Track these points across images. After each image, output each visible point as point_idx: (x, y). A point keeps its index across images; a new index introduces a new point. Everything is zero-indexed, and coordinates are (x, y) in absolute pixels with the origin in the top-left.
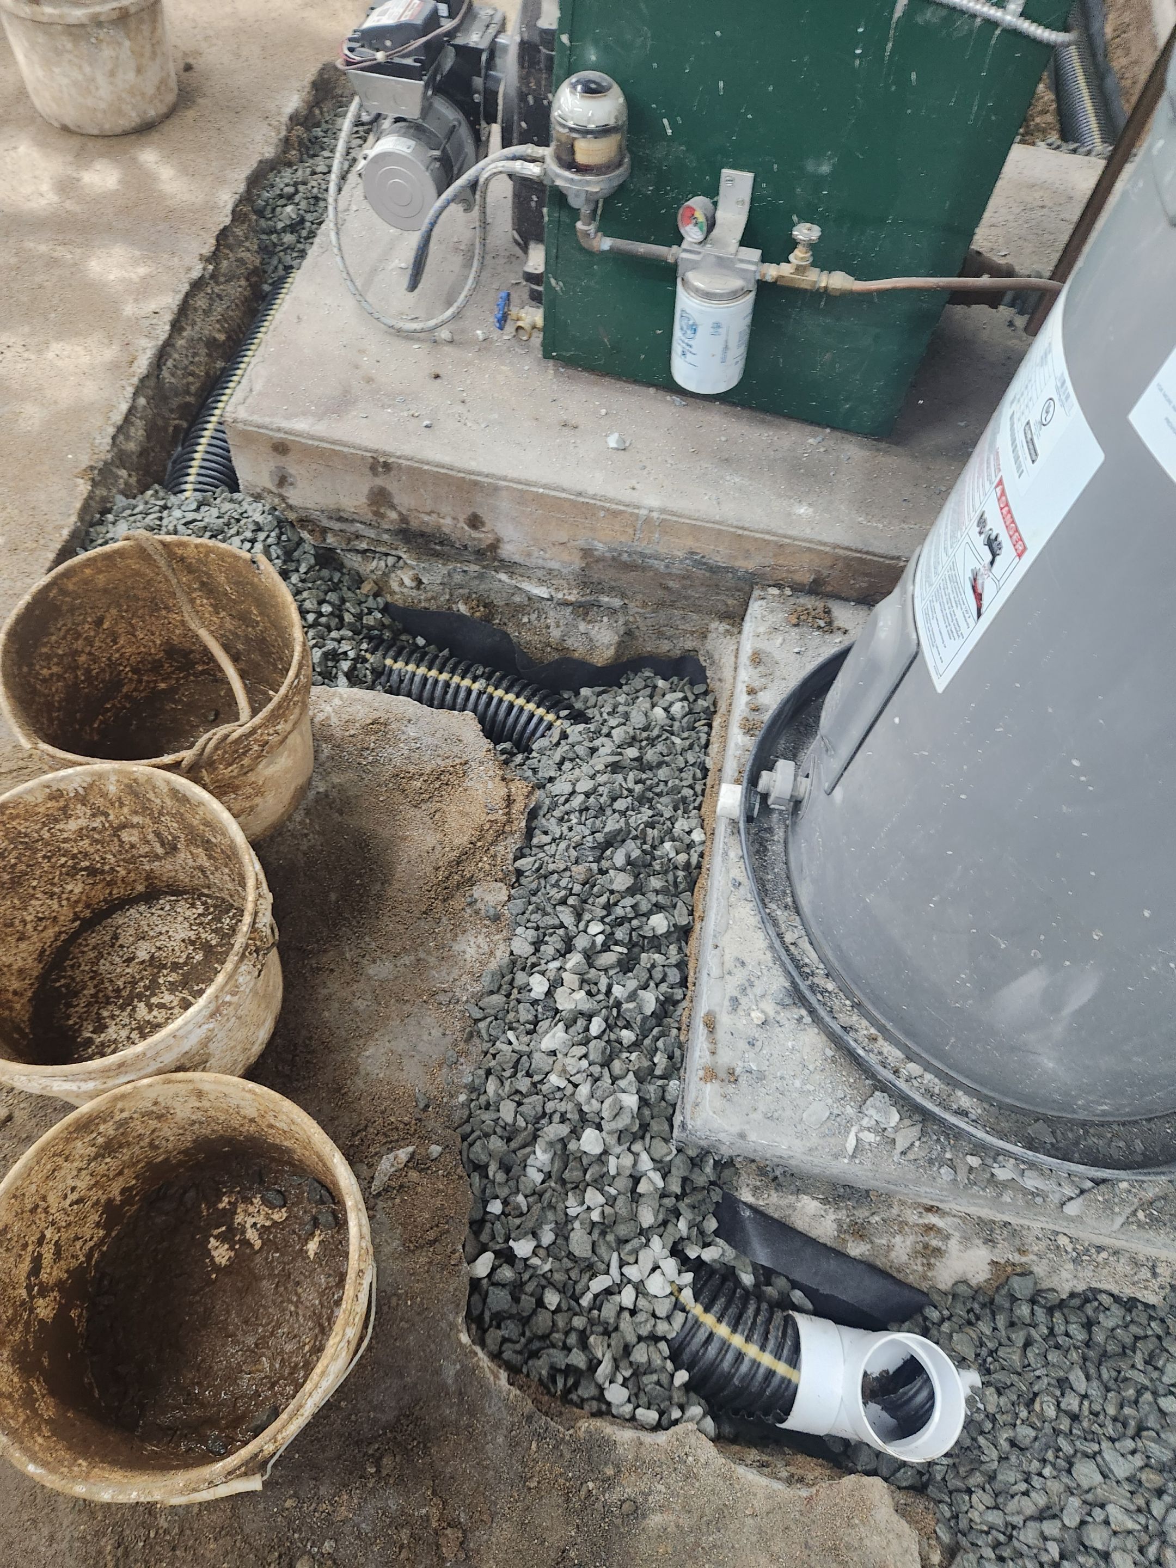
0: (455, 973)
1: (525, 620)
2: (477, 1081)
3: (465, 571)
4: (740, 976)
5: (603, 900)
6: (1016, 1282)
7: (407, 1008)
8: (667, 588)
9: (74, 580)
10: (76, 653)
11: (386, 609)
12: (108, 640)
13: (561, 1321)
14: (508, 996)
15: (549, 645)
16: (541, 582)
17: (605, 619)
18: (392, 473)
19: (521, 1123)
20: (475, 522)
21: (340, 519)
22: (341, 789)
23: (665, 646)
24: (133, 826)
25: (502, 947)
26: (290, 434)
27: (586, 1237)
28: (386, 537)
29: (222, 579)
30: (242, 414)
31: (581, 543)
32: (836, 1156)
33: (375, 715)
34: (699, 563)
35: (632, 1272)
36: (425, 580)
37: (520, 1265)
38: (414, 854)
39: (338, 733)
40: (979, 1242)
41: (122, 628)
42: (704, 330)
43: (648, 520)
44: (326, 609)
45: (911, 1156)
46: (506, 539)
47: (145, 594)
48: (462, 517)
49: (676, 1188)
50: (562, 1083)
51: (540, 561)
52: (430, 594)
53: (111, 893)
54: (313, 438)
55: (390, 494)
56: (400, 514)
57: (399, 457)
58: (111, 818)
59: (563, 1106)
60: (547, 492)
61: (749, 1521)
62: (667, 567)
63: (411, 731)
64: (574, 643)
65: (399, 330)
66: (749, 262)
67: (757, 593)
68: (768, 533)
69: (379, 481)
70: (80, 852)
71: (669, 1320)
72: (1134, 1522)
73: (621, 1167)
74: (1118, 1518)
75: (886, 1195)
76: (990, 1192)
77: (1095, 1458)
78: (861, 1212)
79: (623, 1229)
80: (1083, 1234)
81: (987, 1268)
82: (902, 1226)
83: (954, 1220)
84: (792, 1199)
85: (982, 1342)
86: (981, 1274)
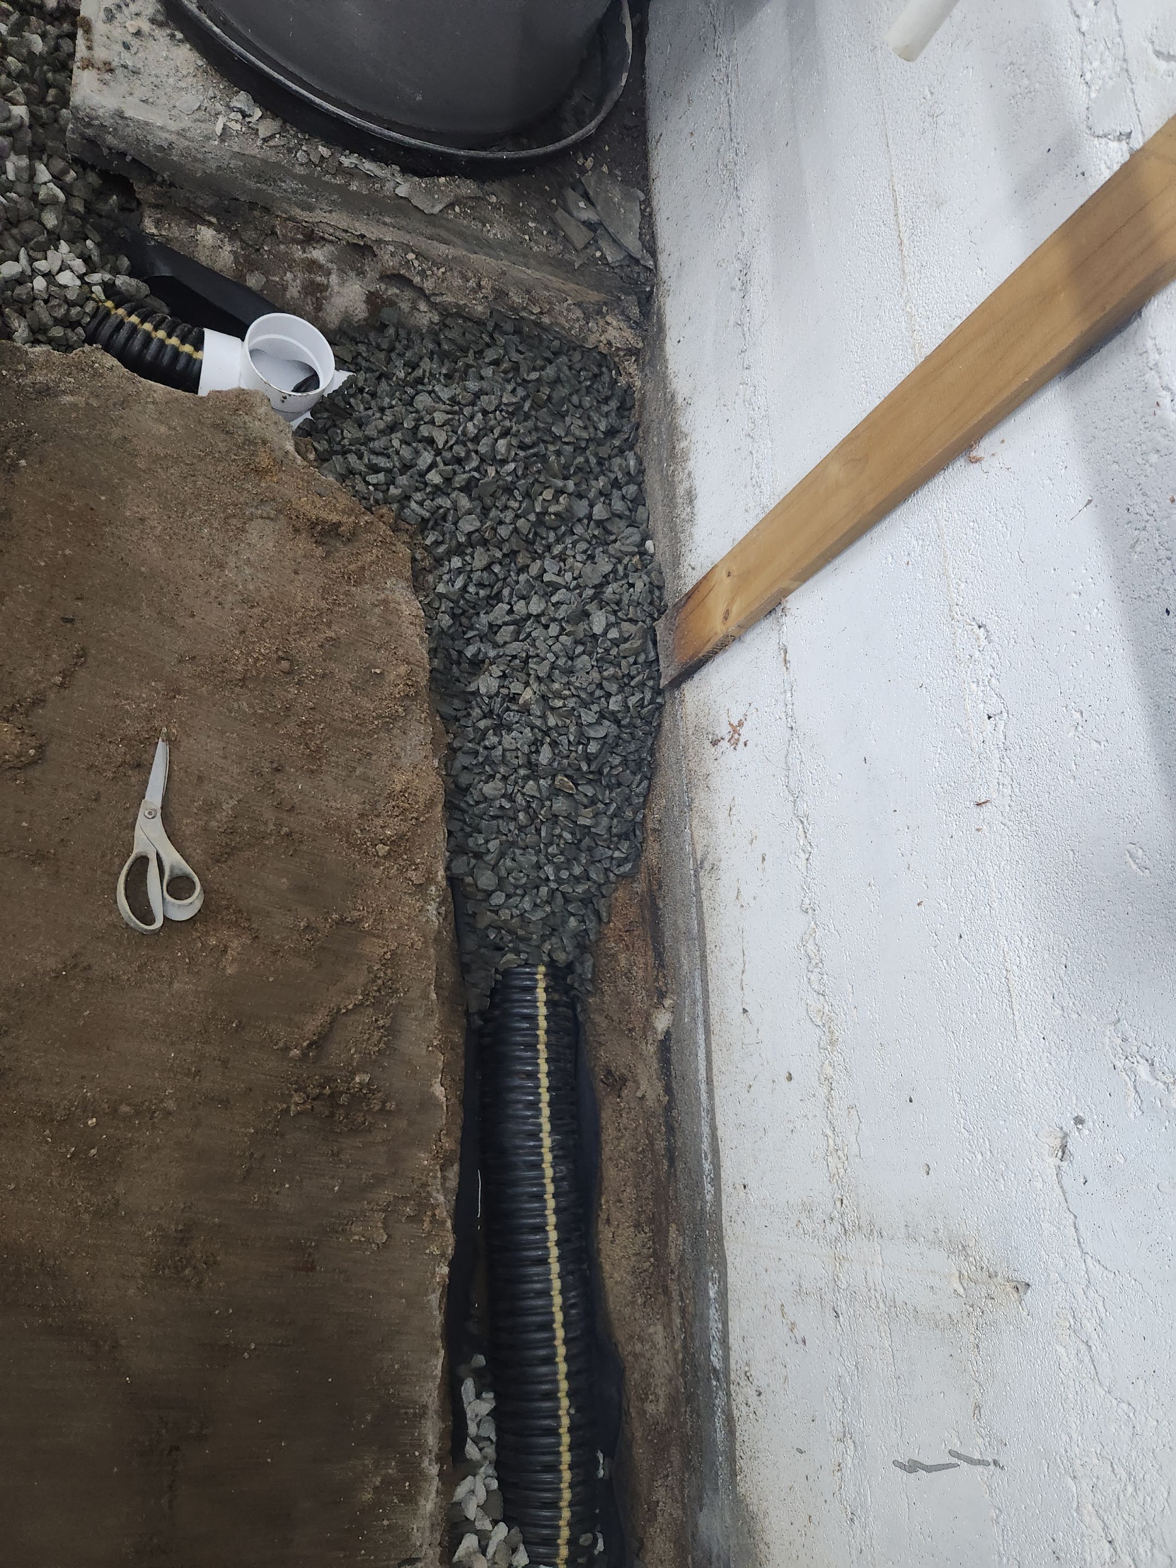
6: (386, 313)
32: (208, 138)
35: (42, 265)
40: (352, 274)
45: (272, 143)
49: (79, 206)
61: (151, 406)
71: (82, 306)
72: (450, 416)
73: (18, 169)
74: (439, 417)
75: (266, 210)
76: (339, 181)
77: (430, 393)
78: (250, 235)
79: (27, 228)
80: (423, 243)
81: (364, 306)
82: (291, 264)
83: (329, 248)
84: (191, 231)
85: (359, 354)
86: (360, 311)
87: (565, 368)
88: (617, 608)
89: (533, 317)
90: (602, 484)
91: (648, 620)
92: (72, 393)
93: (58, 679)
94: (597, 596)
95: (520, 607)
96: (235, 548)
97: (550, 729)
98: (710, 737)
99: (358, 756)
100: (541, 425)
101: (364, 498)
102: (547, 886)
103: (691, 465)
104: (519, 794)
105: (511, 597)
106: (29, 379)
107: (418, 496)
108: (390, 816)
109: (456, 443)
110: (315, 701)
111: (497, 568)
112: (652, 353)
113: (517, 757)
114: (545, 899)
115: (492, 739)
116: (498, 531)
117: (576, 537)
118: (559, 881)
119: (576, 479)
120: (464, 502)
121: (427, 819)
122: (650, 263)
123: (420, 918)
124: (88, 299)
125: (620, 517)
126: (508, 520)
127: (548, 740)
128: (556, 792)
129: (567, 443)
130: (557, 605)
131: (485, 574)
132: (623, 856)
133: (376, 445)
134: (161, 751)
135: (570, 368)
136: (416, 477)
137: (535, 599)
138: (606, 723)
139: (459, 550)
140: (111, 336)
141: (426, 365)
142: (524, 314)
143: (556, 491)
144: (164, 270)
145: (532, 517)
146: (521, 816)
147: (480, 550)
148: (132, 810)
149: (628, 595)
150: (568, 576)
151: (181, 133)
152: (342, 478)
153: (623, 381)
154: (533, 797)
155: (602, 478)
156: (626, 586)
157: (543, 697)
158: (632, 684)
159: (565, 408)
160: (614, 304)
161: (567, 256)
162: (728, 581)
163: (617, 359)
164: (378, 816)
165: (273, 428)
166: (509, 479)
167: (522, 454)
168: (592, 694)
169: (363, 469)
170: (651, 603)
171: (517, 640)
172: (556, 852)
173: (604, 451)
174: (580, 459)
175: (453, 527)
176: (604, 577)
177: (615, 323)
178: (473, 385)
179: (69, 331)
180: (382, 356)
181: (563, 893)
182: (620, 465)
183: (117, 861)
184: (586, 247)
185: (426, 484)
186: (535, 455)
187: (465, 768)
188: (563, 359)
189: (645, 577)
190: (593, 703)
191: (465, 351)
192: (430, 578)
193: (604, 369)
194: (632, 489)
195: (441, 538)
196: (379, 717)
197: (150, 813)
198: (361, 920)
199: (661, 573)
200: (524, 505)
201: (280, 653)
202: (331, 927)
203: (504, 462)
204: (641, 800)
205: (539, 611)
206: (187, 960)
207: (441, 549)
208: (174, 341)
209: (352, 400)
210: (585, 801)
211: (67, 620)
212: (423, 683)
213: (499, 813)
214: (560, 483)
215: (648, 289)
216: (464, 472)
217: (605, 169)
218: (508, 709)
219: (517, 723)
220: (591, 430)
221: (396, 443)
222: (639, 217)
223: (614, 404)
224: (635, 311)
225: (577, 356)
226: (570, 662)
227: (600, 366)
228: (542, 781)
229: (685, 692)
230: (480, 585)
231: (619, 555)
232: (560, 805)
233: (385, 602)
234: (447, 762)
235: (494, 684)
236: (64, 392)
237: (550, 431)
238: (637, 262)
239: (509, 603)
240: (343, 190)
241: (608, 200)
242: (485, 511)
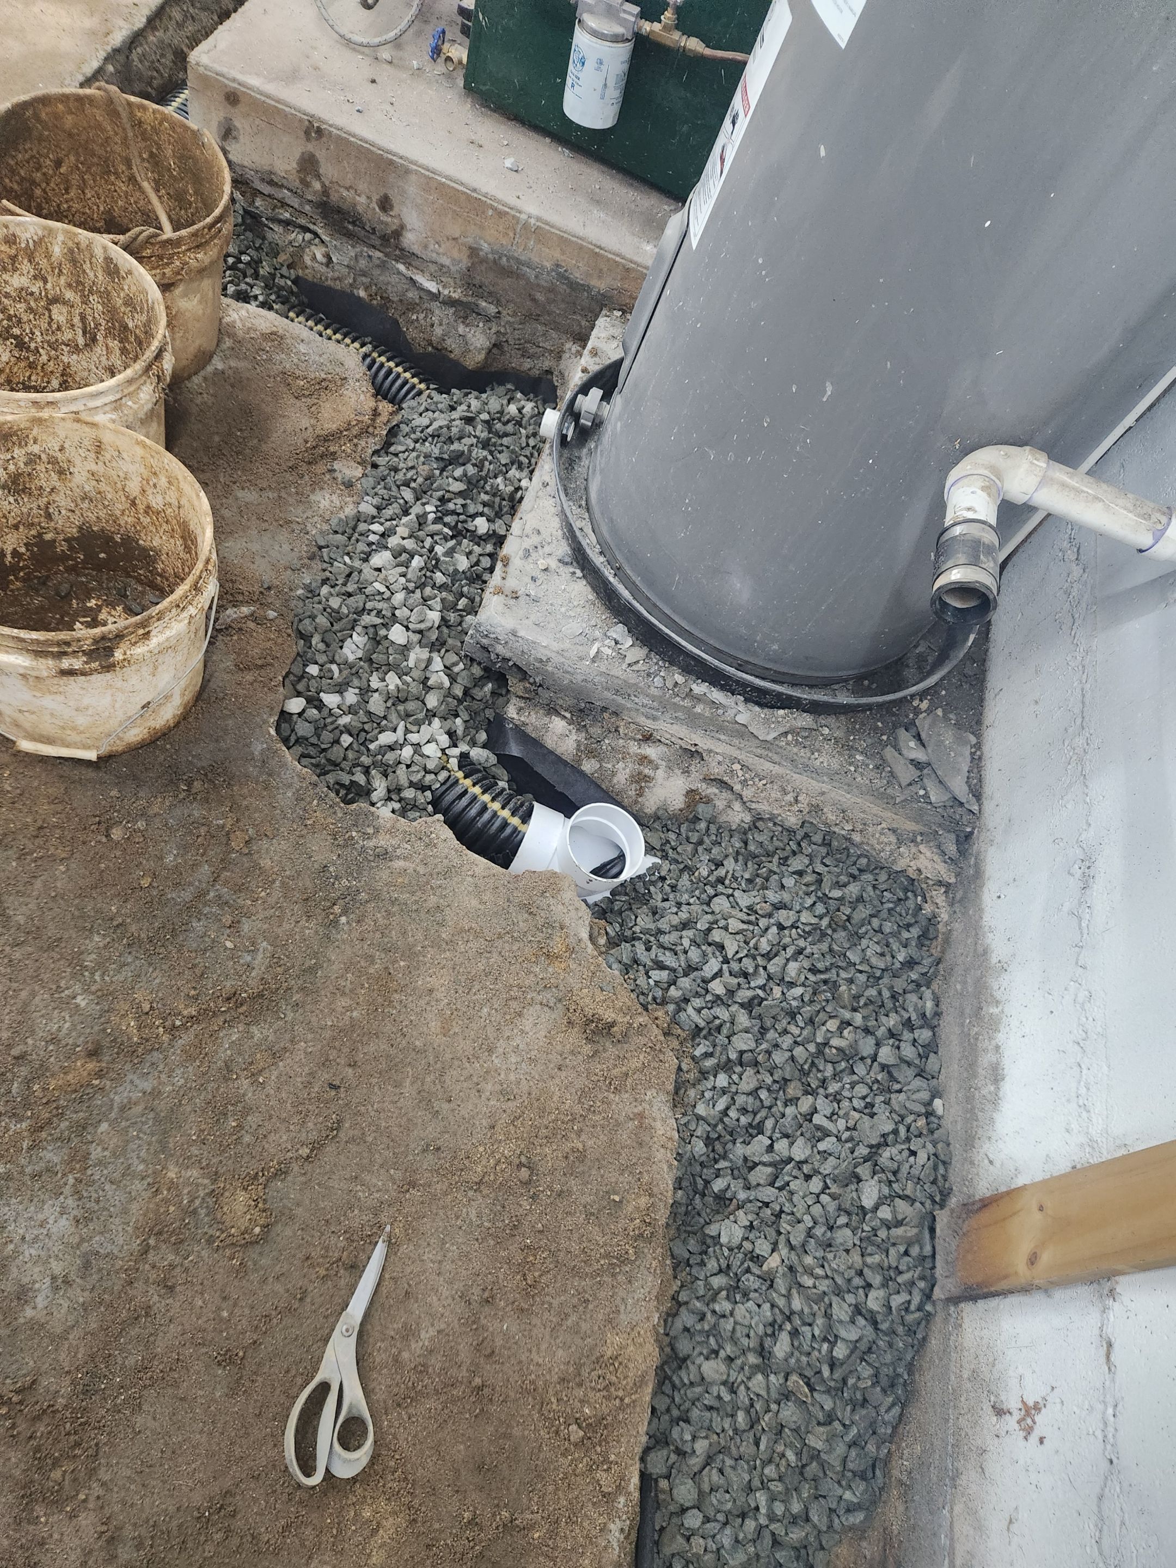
0: (309, 513)
1: (414, 317)
2: (314, 585)
3: (370, 257)
4: (535, 540)
5: (440, 493)
6: (701, 808)
7: (265, 525)
8: (534, 300)
9: (48, 109)
10: (33, 183)
11: (296, 281)
12: (62, 187)
13: (351, 755)
14: (349, 538)
15: (430, 344)
16: (433, 277)
17: (481, 325)
18: (324, 139)
19: (345, 610)
20: (385, 204)
21: (271, 183)
22: (236, 371)
23: (527, 364)
24: (65, 303)
25: (351, 506)
26: (244, 86)
27: (382, 702)
28: (307, 208)
29: (169, 152)
30: (205, 60)
31: (470, 240)
32: (581, 659)
33: (274, 329)
34: (563, 277)
35: (413, 738)
36: (334, 259)
37: (325, 712)
38: (289, 428)
39: (240, 334)
40: (678, 772)
41: (75, 179)
42: (590, 64)
43: (526, 225)
44: (245, 258)
45: (635, 668)
46: (409, 227)
47: (102, 152)
48: (375, 198)
49: (458, 691)
50: (383, 589)
51: (434, 255)
52: (336, 274)
53: (29, 378)
54: (261, 93)
55: (317, 162)
56: (323, 185)
57: (331, 126)
58: (49, 286)
59: (380, 605)
60: (448, 182)
61: (469, 879)
62: (536, 277)
63: (302, 348)
64: (451, 343)
65: (349, 41)
66: (630, 13)
67: (604, 312)
68: (618, 255)
69: (310, 147)
70: (16, 316)
71: (436, 774)
72: (745, 926)
73: (418, 661)
74: (734, 925)
75: (615, 714)
76: (687, 703)
77: (728, 897)
78: (596, 731)
79: (411, 706)
80: (751, 760)
81: (682, 798)
82: (625, 755)
83: (662, 749)
84: (546, 720)
85: (668, 842)
86: (677, 802)
87: (870, 889)
88: (893, 1179)
89: (843, 832)
90: (892, 1023)
91: (928, 1203)
92: (405, 858)
93: (305, 1151)
94: (872, 1157)
95: (782, 1146)
96: (508, 1034)
97: (792, 1313)
98: (992, 1398)
99: (575, 1301)
100: (835, 947)
101: (643, 994)
102: (756, 1519)
103: (1000, 1037)
104: (742, 1387)
105: (774, 1131)
106: (371, 844)
107: (697, 1002)
108: (593, 1389)
109: (747, 956)
110: (544, 1222)
111: (763, 1094)
112: (965, 893)
113: (748, 1336)
114: (750, 1537)
115: (723, 1306)
116: (773, 1056)
117: (855, 1078)
118: (772, 1518)
119: (865, 1012)
120: (743, 1019)
121: (634, 1402)
122: (975, 808)
123: (599, 1539)
124: (443, 768)
125: (909, 1064)
126: (785, 1046)
127: (788, 1326)
128: (786, 1395)
129: (861, 972)
130: (825, 1155)
131: (750, 1099)
132: (855, 1500)
133: (665, 939)
134: (379, 1251)
135: (874, 887)
136: (699, 981)
137: (800, 1142)
138: (861, 1321)
139: (727, 1066)
140: (454, 801)
141: (730, 864)
142: (836, 829)
143: (842, 1023)
144: (515, 750)
145: (812, 1048)
146: (741, 1416)
147: (750, 1071)
148: (332, 1320)
149: (907, 1166)
150: (841, 1124)
151: (560, 653)
152: (626, 969)
153: (928, 909)
154: (758, 1395)
155: (893, 1015)
156: (906, 1153)
157: (791, 1268)
158: (900, 1280)
159: (863, 930)
160: (931, 837)
161: (889, 791)
162: (1038, 1216)
163: (924, 886)
164: (580, 1385)
165: (573, 913)
166: (794, 1003)
167: (812, 978)
168: (849, 1280)
169: (649, 963)
170: (934, 1182)
171: (772, 1184)
172: (774, 1475)
173: (899, 985)
174: (872, 992)
175: (726, 1041)
176: (883, 1136)
177: (928, 854)
178: (772, 896)
179: (419, 792)
180: (690, 848)
181: (773, 1534)
182: (916, 1005)
183: (299, 1381)
184: (910, 784)
185: (707, 991)
186: (825, 982)
187: (686, 1330)
188: (868, 877)
189: (929, 1146)
190: (849, 1291)
191: (769, 855)
192: (692, 1093)
193: (909, 894)
194: (924, 1035)
195: (711, 1050)
196: (607, 1255)
197: (347, 1330)
198: (531, 1527)
199: (948, 1145)
200: (805, 1033)
201: (523, 1159)
202: (497, 1528)
203: (792, 985)
204: (889, 1431)
205: (803, 1158)
206: (335, 1532)
207: (709, 1063)
208: (506, 813)
209: (652, 888)
210: (821, 1416)
211: (333, 1086)
212: (663, 1221)
213: (716, 1404)
214: (847, 1015)
215: (969, 830)
216: (749, 988)
217: (939, 712)
218: (748, 1271)
219: (756, 1291)
220: (888, 958)
221: (686, 943)
222: (968, 759)
223: (915, 931)
224: (952, 848)
225: (883, 877)
226: (829, 1233)
227: (906, 890)
228: (772, 1378)
229: (964, 1314)
230: (744, 1111)
231: (903, 1112)
232: (789, 1413)
233: (641, 1116)
234: (669, 1316)
235: (738, 1233)
236: (398, 858)
237: (845, 955)
238: (961, 804)
239: (770, 1138)
240: (689, 711)
241: (940, 743)
242: (763, 1030)
